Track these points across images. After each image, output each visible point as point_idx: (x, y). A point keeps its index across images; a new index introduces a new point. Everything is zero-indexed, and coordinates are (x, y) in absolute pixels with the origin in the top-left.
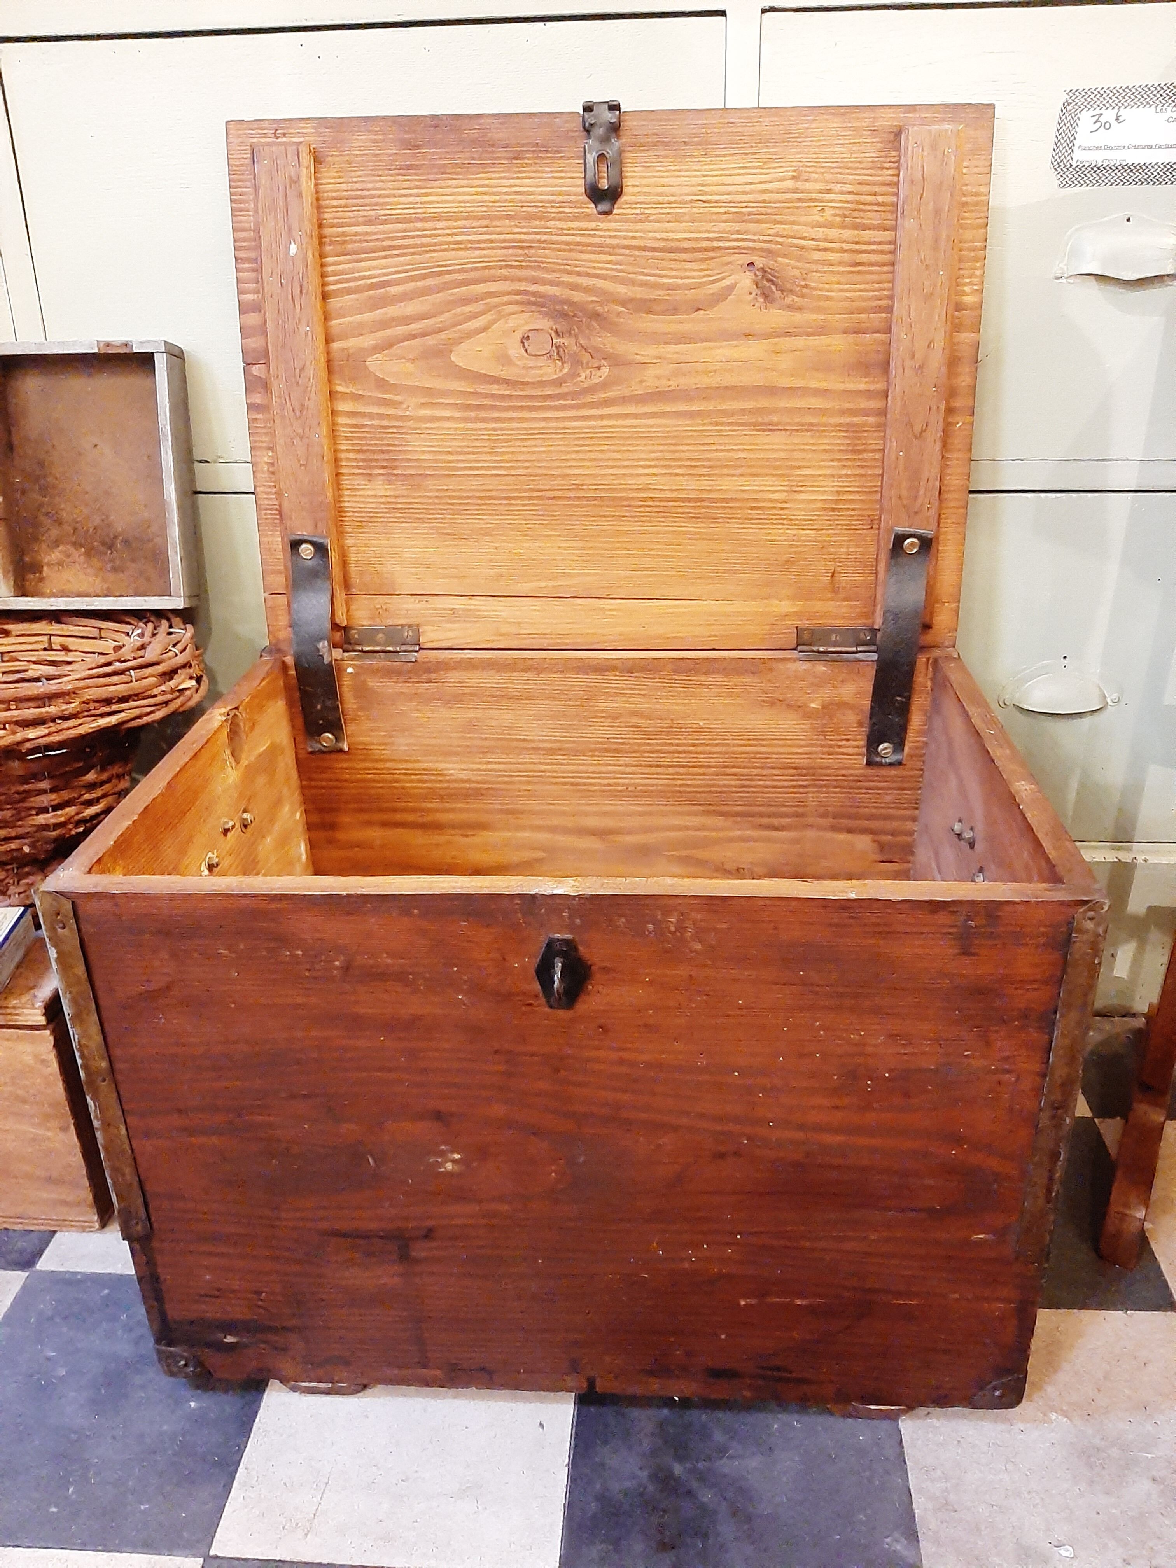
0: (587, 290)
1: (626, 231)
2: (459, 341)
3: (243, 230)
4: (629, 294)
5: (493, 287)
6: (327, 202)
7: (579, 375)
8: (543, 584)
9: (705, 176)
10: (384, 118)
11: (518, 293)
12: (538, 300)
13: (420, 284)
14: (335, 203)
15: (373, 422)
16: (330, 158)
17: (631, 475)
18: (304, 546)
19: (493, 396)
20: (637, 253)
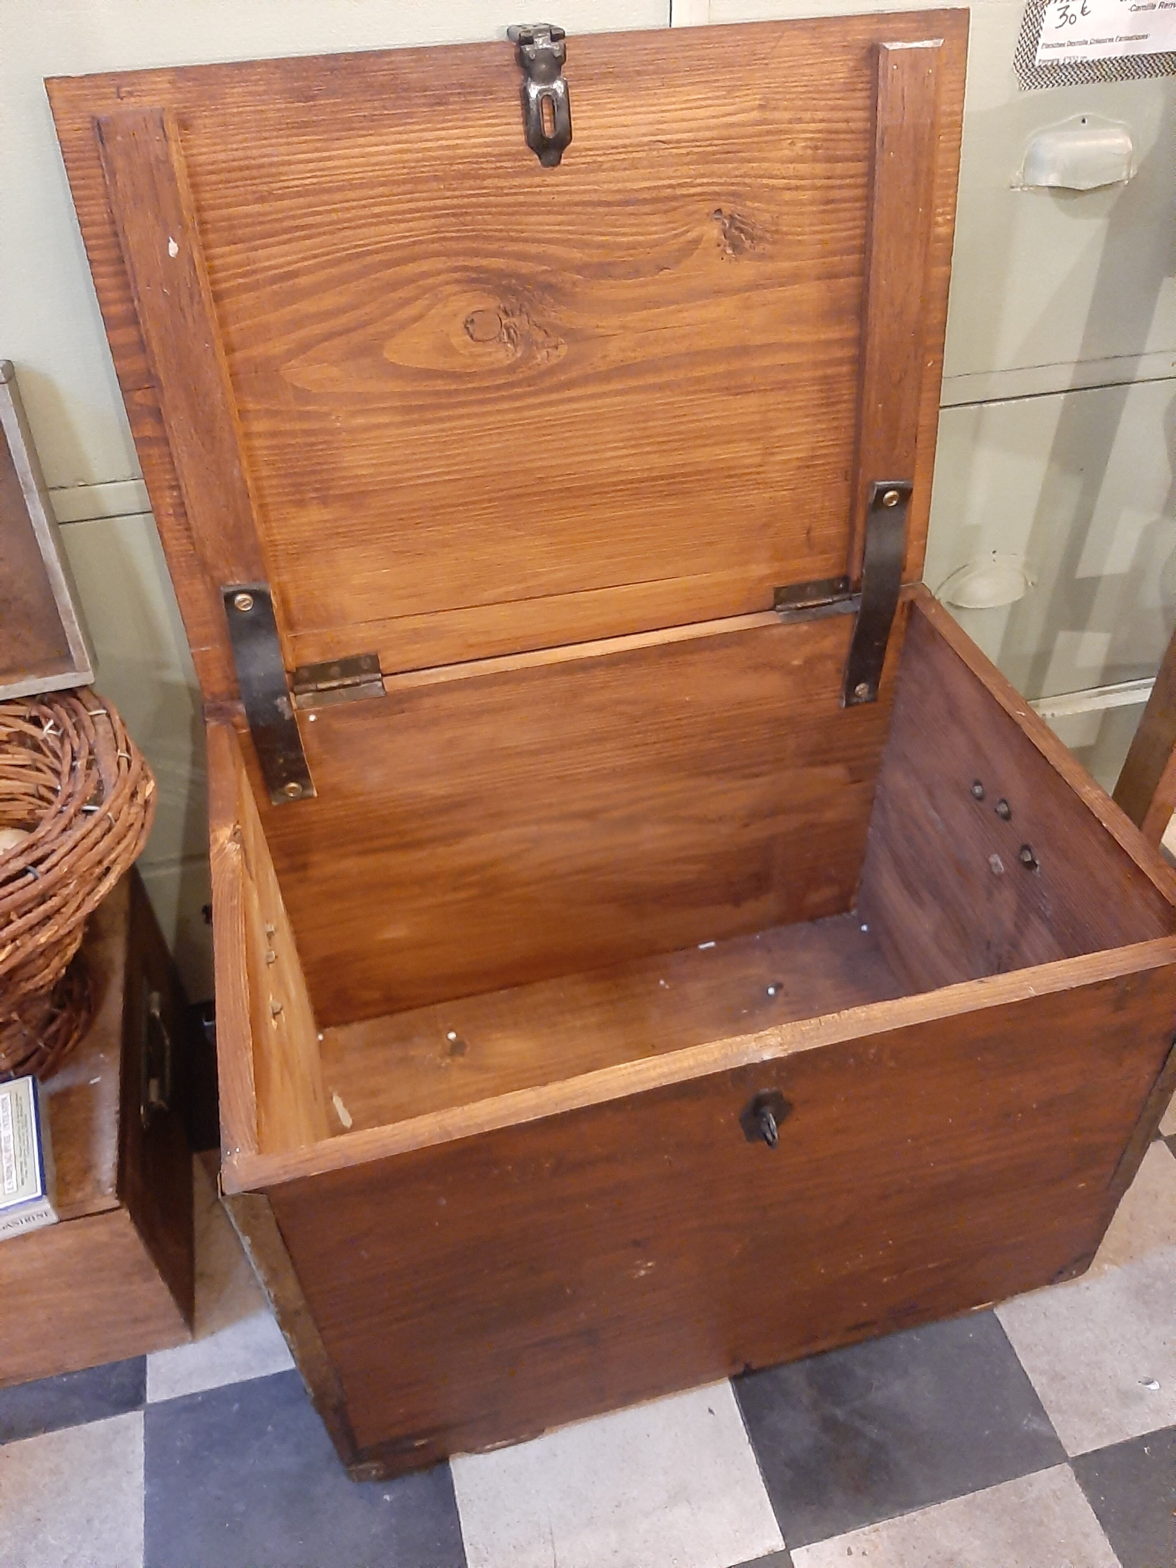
0: (539, 258)
1: (579, 184)
2: (390, 335)
3: (93, 224)
4: (586, 259)
5: (425, 266)
6: (204, 178)
7: (535, 358)
8: (512, 588)
9: (663, 111)
10: (265, 63)
11: (456, 269)
12: (481, 275)
13: (334, 271)
14: (214, 178)
15: (298, 440)
16: (200, 122)
17: (600, 460)
18: (240, 597)
19: (437, 393)
20: (589, 209)
